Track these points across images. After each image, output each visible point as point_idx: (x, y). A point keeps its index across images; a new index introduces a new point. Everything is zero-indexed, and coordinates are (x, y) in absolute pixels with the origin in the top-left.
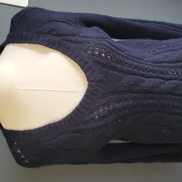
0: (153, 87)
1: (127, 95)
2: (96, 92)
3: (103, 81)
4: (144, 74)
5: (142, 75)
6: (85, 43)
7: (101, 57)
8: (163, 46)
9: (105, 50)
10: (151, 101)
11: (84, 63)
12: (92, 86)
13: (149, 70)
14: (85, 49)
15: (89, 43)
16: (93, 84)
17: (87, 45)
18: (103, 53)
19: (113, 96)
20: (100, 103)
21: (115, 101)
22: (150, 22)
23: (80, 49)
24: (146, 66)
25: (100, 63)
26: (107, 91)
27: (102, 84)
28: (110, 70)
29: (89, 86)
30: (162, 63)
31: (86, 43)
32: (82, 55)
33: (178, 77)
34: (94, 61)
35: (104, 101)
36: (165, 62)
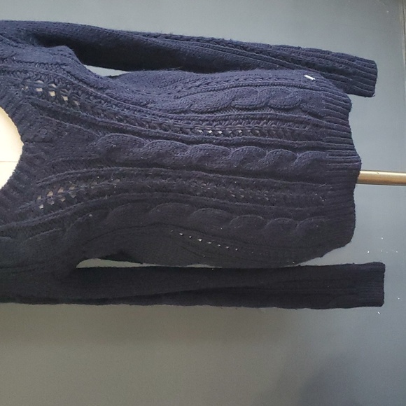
0: (159, 155)
1: (105, 168)
2: (38, 162)
3: (51, 141)
4: (142, 131)
5: (139, 134)
6: (18, 73)
7: (49, 97)
8: (198, 83)
9: (56, 85)
10: (158, 181)
11: (15, 109)
12: (30, 149)
13: (153, 123)
14: (17, 82)
15: (26, 72)
16: (31, 146)
17: (23, 75)
18: (52, 91)
19: (74, 169)
20: (47, 180)
21: (79, 179)
22: (188, 39)
23: (10, 84)
24: (148, 117)
25: (44, 109)
26: (61, 159)
27: (50, 146)
28: (67, 122)
29: (25, 149)
30: (185, 112)
31: (21, 72)
32: (12, 94)
33: (213, 139)
34: (33, 104)
35: (53, 178)
36: (193, 111)
